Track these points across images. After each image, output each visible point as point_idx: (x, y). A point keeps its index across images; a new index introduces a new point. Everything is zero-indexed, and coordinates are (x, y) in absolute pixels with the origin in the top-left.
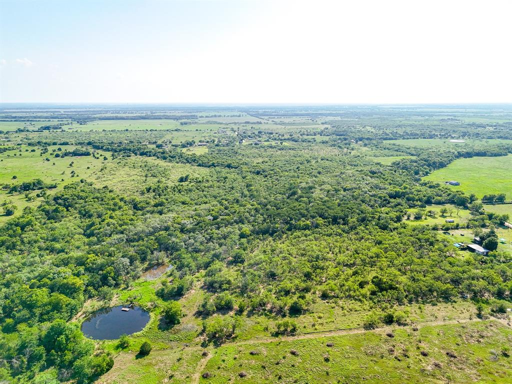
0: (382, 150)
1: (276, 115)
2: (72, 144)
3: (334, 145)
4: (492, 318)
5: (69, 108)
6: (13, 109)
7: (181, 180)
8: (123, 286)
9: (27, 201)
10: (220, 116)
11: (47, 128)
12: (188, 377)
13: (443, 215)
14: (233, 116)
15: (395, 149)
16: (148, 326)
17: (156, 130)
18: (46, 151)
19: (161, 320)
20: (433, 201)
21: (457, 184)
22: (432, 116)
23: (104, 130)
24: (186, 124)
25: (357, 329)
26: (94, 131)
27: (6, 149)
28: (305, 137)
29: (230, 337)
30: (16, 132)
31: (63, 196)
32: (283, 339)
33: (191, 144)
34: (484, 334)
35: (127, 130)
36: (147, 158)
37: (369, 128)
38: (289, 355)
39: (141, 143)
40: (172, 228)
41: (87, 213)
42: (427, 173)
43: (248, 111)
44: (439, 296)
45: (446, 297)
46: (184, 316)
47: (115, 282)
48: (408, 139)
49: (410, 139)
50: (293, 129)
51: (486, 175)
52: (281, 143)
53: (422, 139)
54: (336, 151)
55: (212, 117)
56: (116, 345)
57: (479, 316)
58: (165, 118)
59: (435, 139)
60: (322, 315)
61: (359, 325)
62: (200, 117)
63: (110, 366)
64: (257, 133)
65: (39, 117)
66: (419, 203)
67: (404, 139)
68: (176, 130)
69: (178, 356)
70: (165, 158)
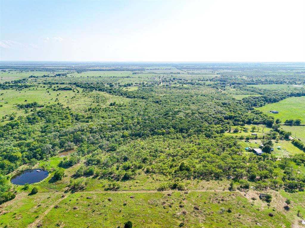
0: (243, 91)
1: (192, 69)
2: (66, 84)
3: (214, 87)
4: (237, 191)
5: (79, 64)
6: (49, 64)
7: (111, 105)
8: (45, 159)
9: (25, 113)
10: (159, 69)
11: (59, 75)
12: (47, 207)
13: (253, 131)
14: (167, 69)
15: (252, 90)
16: (44, 180)
17: (116, 77)
18: (51, 87)
19: (53, 178)
20: (252, 122)
21: (277, 113)
22: (292, 70)
23: (88, 77)
24: (135, 73)
25: (154, 190)
26: (83, 77)
27: (31, 86)
28: (200, 82)
29: (82, 189)
30: (42, 77)
31: (42, 111)
32: (109, 192)
33: (129, 85)
34: (225, 199)
35: (100, 77)
36: (101, 92)
37: (244, 77)
38: (107, 200)
39: (103, 84)
40: (85, 130)
41: (49, 120)
42: (261, 106)
43: (177, 66)
44: (214, 176)
45: (217, 177)
46: (65, 176)
47: (40, 157)
48: (265, 84)
49: (267, 84)
50: (197, 77)
51: (301, 108)
52: (182, 85)
53: (275, 84)
54: (214, 91)
55: (154, 69)
56: (23, 188)
57: (230, 189)
58: (127, 70)
59: (284, 84)
60: (138, 181)
61: (156, 188)
62: (147, 70)
63: (13, 197)
64: (172, 79)
65: (60, 69)
66: (242, 123)
67: (262, 84)
68: (127, 77)
69: (49, 196)
70: (110, 92)
